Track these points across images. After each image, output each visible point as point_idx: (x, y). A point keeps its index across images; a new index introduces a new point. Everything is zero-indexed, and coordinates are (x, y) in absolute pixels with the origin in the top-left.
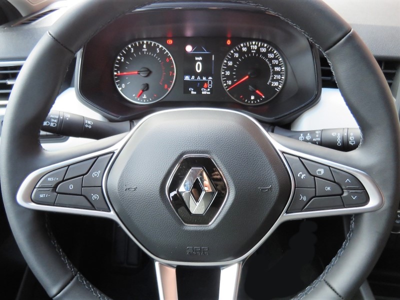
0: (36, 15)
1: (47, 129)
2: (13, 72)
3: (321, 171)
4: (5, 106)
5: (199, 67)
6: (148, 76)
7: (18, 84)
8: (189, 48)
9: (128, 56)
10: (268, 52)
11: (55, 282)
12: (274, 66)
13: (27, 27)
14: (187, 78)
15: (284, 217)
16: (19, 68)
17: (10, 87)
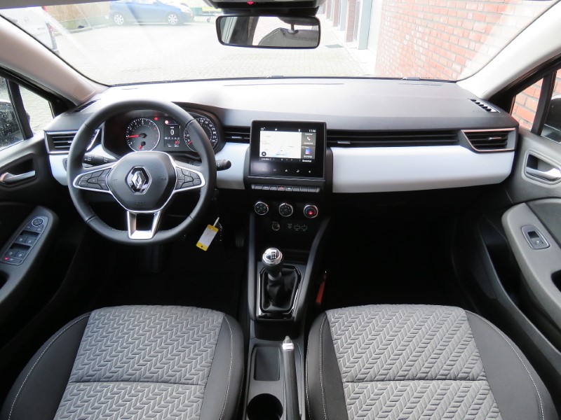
0: (83, 105)
1: (87, 162)
2: (71, 137)
3: (187, 173)
4: (67, 154)
5: (173, 132)
6: (145, 137)
7: (73, 143)
8: (167, 122)
9: (134, 126)
10: (209, 124)
11: (87, 216)
12: (212, 131)
13: (78, 113)
14: (166, 138)
15: (174, 192)
16: (74, 135)
17: (70, 144)
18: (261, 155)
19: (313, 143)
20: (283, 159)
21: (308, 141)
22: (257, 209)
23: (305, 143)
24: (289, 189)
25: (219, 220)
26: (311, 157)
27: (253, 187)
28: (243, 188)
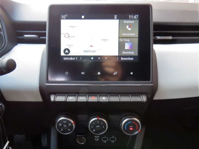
18: (62, 54)
19: (135, 34)
20: (94, 57)
21: (128, 31)
22: (59, 127)
23: (124, 35)
24: (104, 99)
25: (9, 144)
26: (132, 53)
27: (52, 98)
28: (40, 99)
